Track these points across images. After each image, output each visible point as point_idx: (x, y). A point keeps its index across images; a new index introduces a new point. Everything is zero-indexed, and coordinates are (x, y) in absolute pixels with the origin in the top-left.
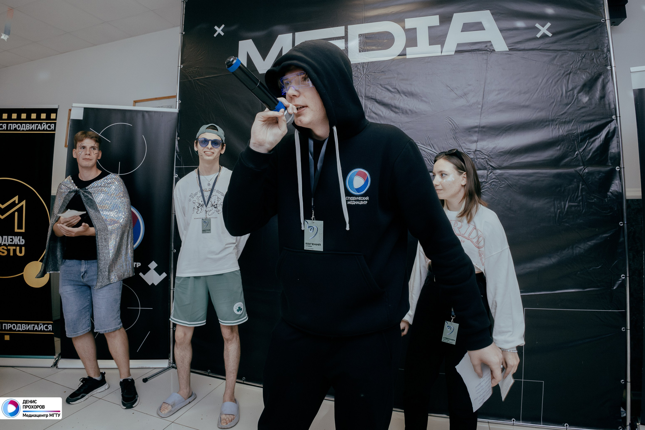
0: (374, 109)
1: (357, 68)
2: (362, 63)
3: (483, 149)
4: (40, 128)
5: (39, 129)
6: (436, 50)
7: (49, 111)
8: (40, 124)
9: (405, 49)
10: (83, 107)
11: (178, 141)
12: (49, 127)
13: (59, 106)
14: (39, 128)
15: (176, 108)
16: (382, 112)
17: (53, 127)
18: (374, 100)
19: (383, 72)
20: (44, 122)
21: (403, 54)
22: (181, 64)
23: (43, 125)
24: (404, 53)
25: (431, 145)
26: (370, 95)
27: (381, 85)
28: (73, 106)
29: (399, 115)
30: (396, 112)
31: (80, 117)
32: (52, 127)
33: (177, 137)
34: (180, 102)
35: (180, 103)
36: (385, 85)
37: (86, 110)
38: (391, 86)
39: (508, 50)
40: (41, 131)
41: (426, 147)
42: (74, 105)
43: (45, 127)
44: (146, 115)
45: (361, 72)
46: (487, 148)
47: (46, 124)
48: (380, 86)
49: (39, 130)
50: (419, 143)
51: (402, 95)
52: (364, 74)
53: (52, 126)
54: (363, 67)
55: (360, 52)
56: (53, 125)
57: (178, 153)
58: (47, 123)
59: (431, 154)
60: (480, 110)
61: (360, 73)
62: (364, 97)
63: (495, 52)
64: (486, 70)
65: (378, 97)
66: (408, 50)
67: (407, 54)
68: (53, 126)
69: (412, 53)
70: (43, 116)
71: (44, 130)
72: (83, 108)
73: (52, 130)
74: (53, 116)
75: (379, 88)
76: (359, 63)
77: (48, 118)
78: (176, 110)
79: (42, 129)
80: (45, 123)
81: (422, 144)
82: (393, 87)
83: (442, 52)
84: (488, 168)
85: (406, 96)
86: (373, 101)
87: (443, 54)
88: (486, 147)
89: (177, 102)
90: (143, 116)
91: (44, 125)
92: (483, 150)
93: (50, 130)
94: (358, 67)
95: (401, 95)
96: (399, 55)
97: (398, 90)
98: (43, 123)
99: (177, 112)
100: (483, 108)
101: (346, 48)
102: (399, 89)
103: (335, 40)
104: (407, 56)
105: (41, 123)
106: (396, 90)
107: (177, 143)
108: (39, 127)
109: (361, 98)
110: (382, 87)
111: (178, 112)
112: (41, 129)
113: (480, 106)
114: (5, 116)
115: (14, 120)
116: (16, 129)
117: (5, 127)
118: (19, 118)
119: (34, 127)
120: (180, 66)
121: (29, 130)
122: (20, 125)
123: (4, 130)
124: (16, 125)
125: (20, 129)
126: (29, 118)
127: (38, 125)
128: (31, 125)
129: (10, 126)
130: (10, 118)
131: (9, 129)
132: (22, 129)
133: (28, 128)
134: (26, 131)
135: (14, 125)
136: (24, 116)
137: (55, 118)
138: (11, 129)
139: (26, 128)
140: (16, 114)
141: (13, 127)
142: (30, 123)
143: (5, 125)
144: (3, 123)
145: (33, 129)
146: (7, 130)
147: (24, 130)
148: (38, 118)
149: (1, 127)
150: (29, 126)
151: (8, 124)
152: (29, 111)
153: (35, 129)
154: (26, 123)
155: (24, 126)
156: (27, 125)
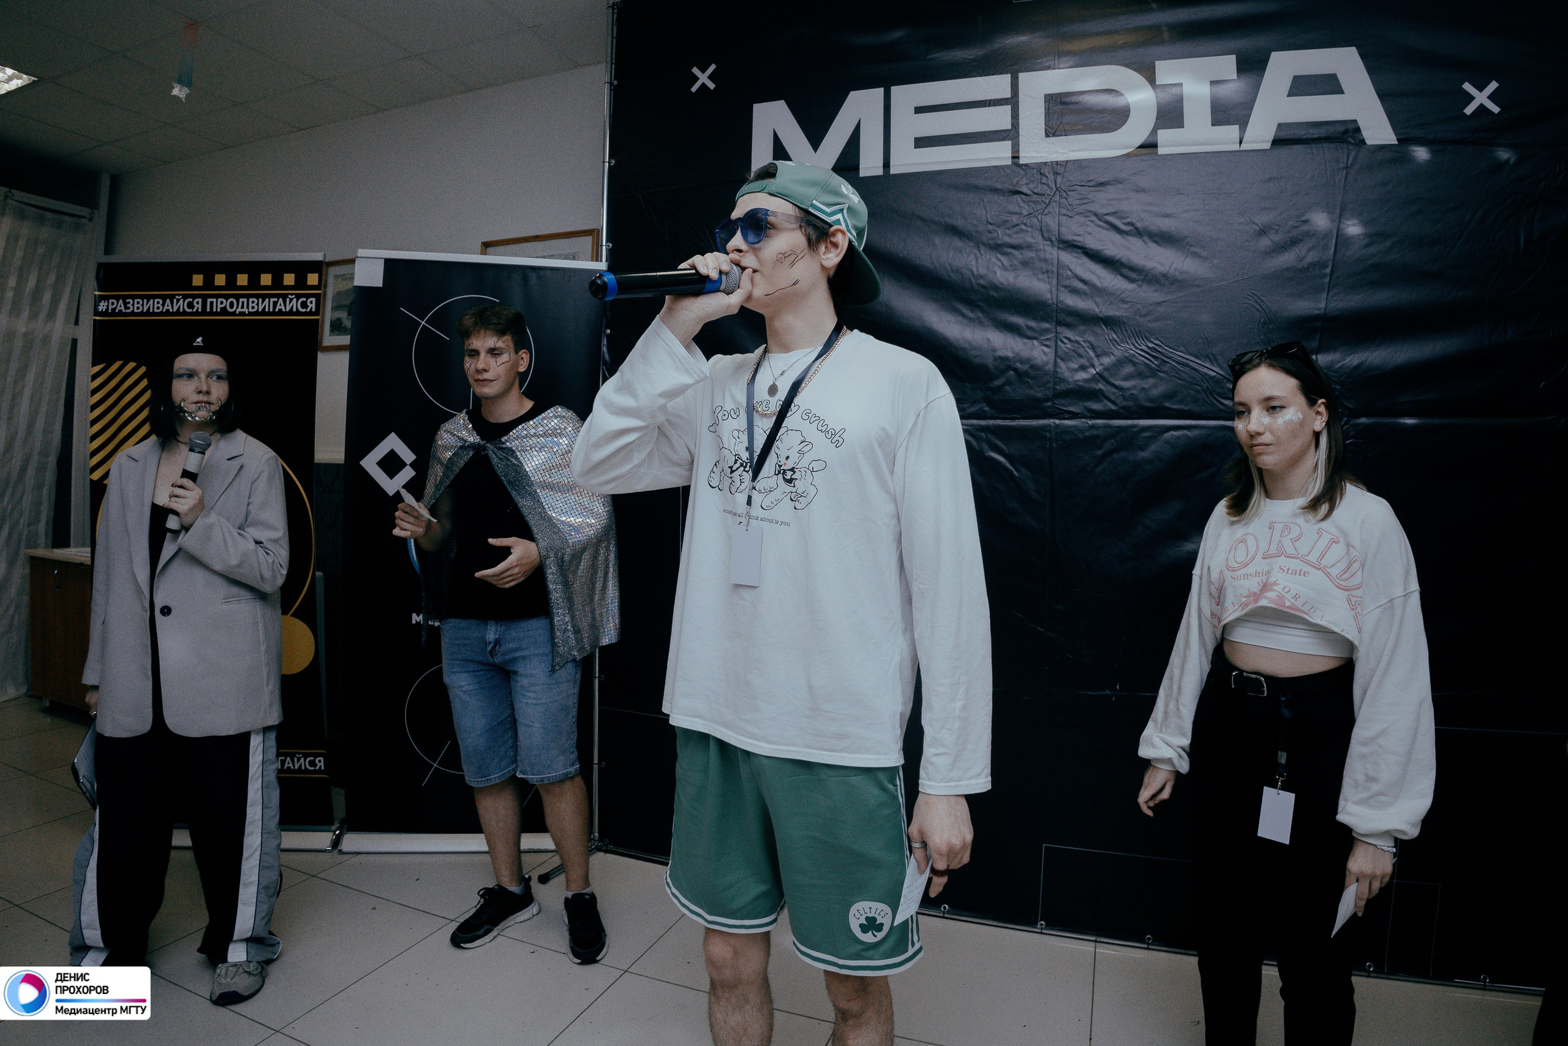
0: (1080, 272)
1: (1041, 173)
2: (1052, 162)
3: (1332, 369)
4: (283, 307)
5: (280, 310)
6: (1226, 137)
7: (302, 268)
8: (281, 300)
9: (1154, 132)
10: (382, 258)
11: (608, 336)
12: (304, 305)
14: (280, 307)
15: (601, 261)
16: (1099, 278)
17: (314, 305)
18: (1079, 251)
19: (1102, 184)
20: (292, 294)
21: (1150, 146)
22: (611, 157)
23: (288, 300)
24: (1151, 140)
25: (1212, 357)
26: (1070, 237)
27: (1096, 215)
28: (358, 255)
29: (1140, 286)
30: (1132, 281)
31: (377, 281)
32: (312, 304)
33: (605, 329)
34: (611, 245)
35: (610, 248)
36: (1105, 215)
37: (391, 265)
38: (1121, 218)
39: (1397, 143)
40: (286, 314)
41: (1199, 362)
42: (361, 252)
43: (295, 304)
44: (533, 276)
45: (1050, 183)
46: (1339, 367)
47: (295, 299)
48: (1094, 218)
49: (280, 313)
50: (1184, 350)
51: (1145, 238)
52: (1057, 188)
53: (311, 302)
54: (1056, 173)
55: (1047, 136)
56: (314, 300)
57: (608, 366)
58: (298, 297)
59: (1212, 378)
60: (1327, 280)
61: (1048, 185)
62: (1056, 243)
63: (1365, 146)
64: (1345, 186)
65: (1092, 243)
66: (1163, 136)
67: (1158, 145)
68: (314, 302)
69: (1170, 142)
70: (289, 279)
71: (291, 312)
72: (383, 260)
73: (311, 313)
74: (313, 279)
75: (1092, 221)
76: (1045, 163)
77: (301, 283)
78: (602, 266)
79: (287, 310)
80: (294, 296)
81: (1191, 355)
82: (1125, 221)
83: (1241, 142)
84: (1341, 412)
85: (1155, 242)
86: (1077, 252)
87: (1244, 147)
88: (1339, 365)
89: (604, 247)
90: (525, 278)
91: (291, 300)
92: (1331, 371)
93: (306, 312)
94: (1042, 171)
95: (1144, 241)
96: (1141, 147)
97: (1136, 229)
98: (290, 296)
99: (604, 269)
100: (1336, 275)
101: (1015, 126)
102: (1138, 225)
103: (989, 106)
104: (1159, 149)
105: (284, 297)
106: (1132, 228)
107: (605, 342)
108: (280, 305)
109: (1049, 243)
110: (1100, 220)
111: (606, 269)
112: (284, 310)
113: (1328, 271)
114: (198, 280)
115: (220, 288)
116: (224, 309)
117: (198, 305)
118: (231, 283)
119: (267, 304)
120: (609, 162)
121: (257, 313)
122: (234, 301)
123: (197, 313)
124: (224, 301)
125: (235, 311)
126: (254, 283)
127: (276, 300)
128: (260, 300)
129: (212, 303)
130: (209, 284)
131: (208, 310)
132: (239, 310)
133: (253, 308)
134: (250, 314)
135: (220, 300)
136: (242, 279)
137: (316, 283)
138: (214, 310)
139: (248, 307)
140: (224, 276)
141: (219, 304)
142: (257, 296)
143: (200, 300)
144: (194, 297)
145: (267, 310)
146: (204, 312)
147: (245, 312)
148: (278, 283)
149: (191, 305)
150: (256, 302)
151: (204, 298)
152: (254, 269)
153: (271, 310)
154: (248, 296)
155: (243, 302)
156: (251, 300)
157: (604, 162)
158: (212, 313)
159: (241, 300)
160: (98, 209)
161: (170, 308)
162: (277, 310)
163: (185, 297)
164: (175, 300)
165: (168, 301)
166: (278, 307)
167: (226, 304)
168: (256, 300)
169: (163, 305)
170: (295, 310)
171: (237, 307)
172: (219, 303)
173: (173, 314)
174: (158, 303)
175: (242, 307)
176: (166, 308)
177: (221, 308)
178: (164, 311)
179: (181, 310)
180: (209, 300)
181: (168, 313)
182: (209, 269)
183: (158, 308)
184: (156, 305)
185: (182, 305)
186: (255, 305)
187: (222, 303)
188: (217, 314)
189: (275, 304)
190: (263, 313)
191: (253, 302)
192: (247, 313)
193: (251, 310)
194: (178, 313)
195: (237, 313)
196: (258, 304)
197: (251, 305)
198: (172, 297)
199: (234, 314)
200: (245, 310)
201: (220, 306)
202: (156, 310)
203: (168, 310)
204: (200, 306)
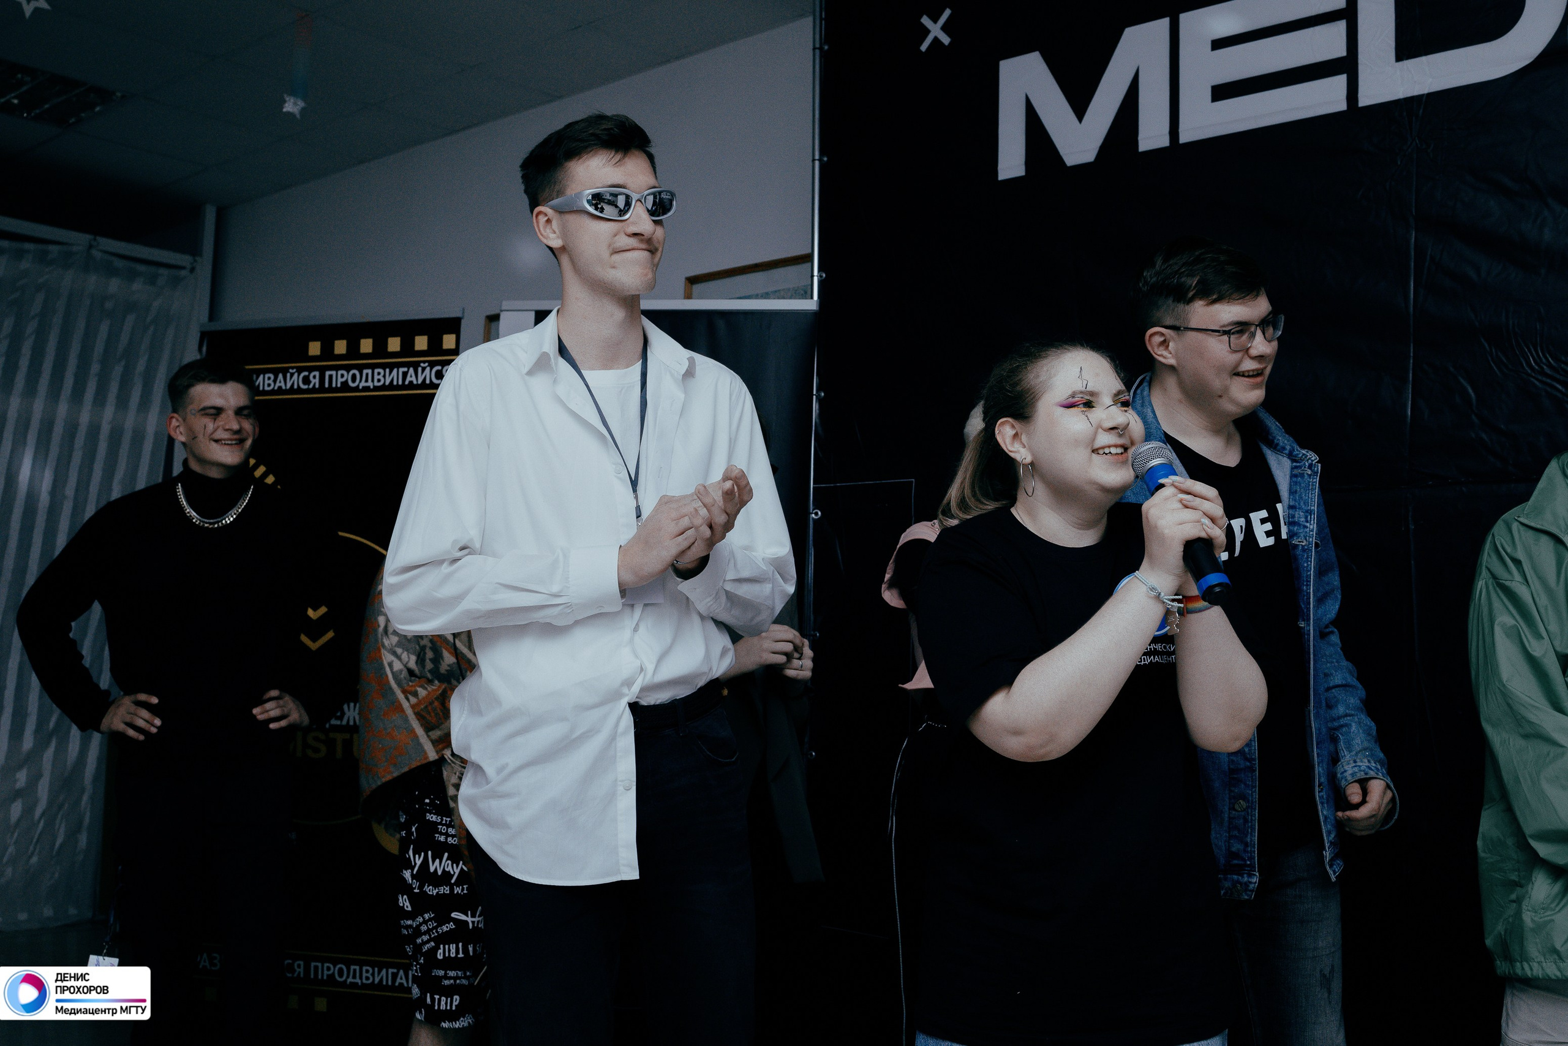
4: (414, 379)
5: (411, 382)
7: (436, 328)
8: (411, 370)
10: (532, 310)
11: (821, 402)
13: (464, 309)
14: (411, 379)
15: (812, 298)
20: (424, 362)
22: (822, 153)
23: (420, 369)
28: (503, 309)
33: (817, 391)
34: (824, 275)
35: (823, 279)
40: (417, 388)
42: (505, 305)
43: (428, 375)
44: (721, 324)
47: (428, 368)
49: (411, 386)
58: (432, 365)
70: (421, 343)
72: (533, 314)
74: (448, 341)
77: (436, 347)
78: (811, 304)
79: (419, 383)
80: (427, 364)
89: (815, 279)
91: (424, 369)
98: (422, 365)
99: (815, 308)
105: (416, 365)
107: (816, 408)
108: (411, 376)
111: (818, 308)
112: (415, 382)
114: (315, 348)
115: (341, 357)
116: (345, 384)
117: (315, 382)
118: (353, 351)
119: (395, 376)
120: (820, 160)
121: (383, 388)
122: (357, 372)
123: (314, 390)
124: (345, 372)
125: (358, 386)
126: (380, 350)
127: (405, 369)
128: (388, 370)
129: (331, 377)
130: (327, 352)
131: (327, 385)
132: (363, 384)
133: (379, 380)
134: (376, 389)
135: (340, 372)
136: (366, 346)
137: (453, 346)
138: (334, 385)
139: (373, 381)
140: (344, 342)
141: (339, 378)
142: (383, 366)
143: (317, 374)
144: (310, 369)
145: (395, 383)
146: (322, 389)
147: (369, 387)
148: (408, 348)
149: (306, 380)
150: (382, 374)
151: (322, 370)
152: (380, 331)
153: (400, 383)
154: (373, 367)
155: (367, 374)
156: (376, 371)
157: (814, 160)
158: (331, 390)
159: (365, 372)
160: (201, 255)
161: (282, 384)
162: (407, 383)
163: (300, 370)
164: (288, 375)
165: (280, 376)
166: (408, 379)
167: (348, 376)
168: (382, 371)
169: (275, 381)
170: (428, 382)
171: (361, 381)
172: (339, 376)
173: (286, 392)
174: (269, 378)
175: (367, 381)
176: (278, 384)
177: (342, 383)
178: (276, 388)
179: (296, 387)
180: (328, 373)
181: (280, 391)
182: (327, 333)
183: (269, 385)
184: (267, 382)
185: (295, 380)
186: (380, 378)
187: (342, 376)
188: (337, 390)
189: (405, 374)
190: (391, 387)
191: (379, 374)
192: (372, 387)
193: (376, 384)
194: (292, 391)
195: (361, 388)
196: (384, 376)
197: (376, 377)
198: (285, 371)
199: (357, 389)
200: (370, 384)
201: (340, 380)
202: (266, 388)
203: (280, 387)
204: (317, 380)
